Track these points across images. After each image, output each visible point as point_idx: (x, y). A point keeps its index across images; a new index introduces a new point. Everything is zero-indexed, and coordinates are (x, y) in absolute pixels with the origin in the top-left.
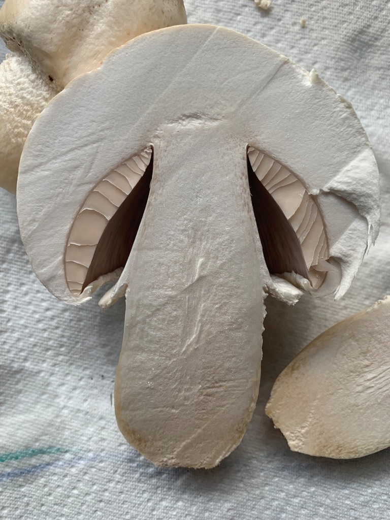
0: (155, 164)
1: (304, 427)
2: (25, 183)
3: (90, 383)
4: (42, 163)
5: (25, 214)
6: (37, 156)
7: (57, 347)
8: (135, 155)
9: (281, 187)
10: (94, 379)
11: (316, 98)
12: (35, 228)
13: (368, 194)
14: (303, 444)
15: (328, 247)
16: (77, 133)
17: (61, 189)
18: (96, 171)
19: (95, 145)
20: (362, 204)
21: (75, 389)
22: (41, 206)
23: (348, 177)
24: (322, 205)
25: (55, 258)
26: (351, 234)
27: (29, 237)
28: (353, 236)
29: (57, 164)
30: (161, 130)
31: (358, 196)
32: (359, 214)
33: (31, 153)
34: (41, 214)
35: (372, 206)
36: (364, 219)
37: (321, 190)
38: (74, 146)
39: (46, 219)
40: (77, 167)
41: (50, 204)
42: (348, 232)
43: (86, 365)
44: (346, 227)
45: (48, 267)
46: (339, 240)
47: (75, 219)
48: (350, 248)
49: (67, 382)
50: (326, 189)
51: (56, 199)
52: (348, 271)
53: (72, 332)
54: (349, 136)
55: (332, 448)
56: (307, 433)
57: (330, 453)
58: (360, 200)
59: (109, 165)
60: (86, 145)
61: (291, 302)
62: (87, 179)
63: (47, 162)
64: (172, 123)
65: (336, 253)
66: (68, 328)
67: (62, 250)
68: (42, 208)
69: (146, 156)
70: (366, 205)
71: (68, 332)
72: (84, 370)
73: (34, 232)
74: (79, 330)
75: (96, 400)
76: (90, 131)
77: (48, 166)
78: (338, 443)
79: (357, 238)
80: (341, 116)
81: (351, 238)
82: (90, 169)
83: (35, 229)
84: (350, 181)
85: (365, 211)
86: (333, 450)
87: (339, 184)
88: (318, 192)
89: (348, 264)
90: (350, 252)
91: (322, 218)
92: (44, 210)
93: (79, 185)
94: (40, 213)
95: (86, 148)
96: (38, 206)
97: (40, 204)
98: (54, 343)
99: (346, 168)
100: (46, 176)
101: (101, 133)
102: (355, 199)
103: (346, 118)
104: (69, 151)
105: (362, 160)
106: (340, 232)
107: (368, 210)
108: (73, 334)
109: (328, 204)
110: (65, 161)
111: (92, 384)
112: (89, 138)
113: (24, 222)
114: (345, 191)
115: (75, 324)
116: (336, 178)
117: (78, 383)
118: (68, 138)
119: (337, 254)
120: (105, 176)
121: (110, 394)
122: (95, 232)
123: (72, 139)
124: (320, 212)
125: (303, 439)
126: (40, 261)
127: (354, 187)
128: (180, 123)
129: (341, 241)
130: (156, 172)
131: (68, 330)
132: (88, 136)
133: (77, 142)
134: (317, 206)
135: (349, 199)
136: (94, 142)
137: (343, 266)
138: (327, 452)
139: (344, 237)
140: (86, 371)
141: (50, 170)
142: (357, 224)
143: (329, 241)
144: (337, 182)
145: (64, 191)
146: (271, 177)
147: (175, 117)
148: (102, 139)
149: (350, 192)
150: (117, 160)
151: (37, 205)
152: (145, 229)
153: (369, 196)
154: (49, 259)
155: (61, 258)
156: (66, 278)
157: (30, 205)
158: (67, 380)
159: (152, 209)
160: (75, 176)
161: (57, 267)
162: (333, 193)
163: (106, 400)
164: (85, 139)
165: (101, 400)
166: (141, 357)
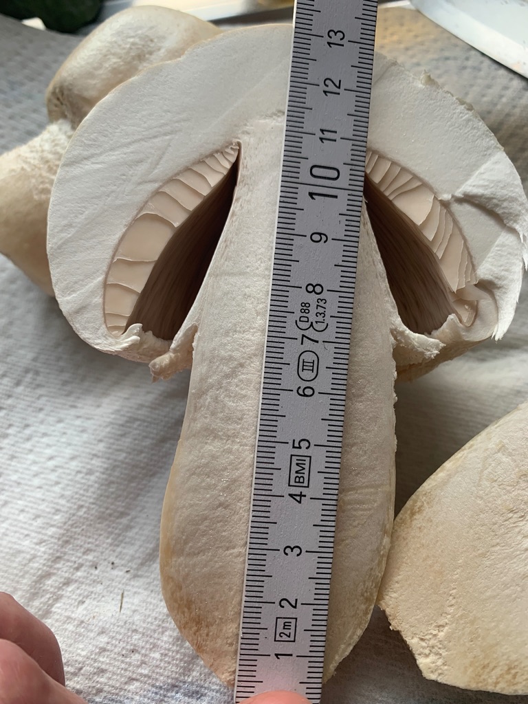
0: (243, 164)
1: (443, 626)
2: (67, 177)
3: (91, 574)
4: (96, 154)
5: (59, 217)
6: (90, 146)
7: (49, 513)
8: (217, 151)
9: (404, 192)
10: (99, 569)
11: (431, 99)
12: (69, 236)
13: (512, 197)
14: (444, 664)
15: (474, 268)
16: (145, 123)
17: (116, 187)
18: (166, 167)
19: (168, 137)
20: (506, 211)
21: (67, 582)
22: (84, 207)
23: (484, 179)
24: (456, 214)
25: (92, 279)
26: (499, 250)
27: (59, 248)
28: (503, 253)
29: (114, 157)
30: (252, 126)
31: (499, 201)
32: (505, 225)
33: (82, 142)
34: (83, 217)
35: (520, 211)
36: (513, 231)
37: (453, 196)
38: (140, 137)
39: (87, 224)
40: (141, 161)
41: (97, 205)
42: (494, 249)
43: (90, 546)
44: (492, 242)
45: (78, 292)
46: (486, 259)
47: (130, 227)
48: (502, 268)
49: (55, 571)
50: (459, 193)
51: (107, 199)
52: (506, 299)
53: (76, 490)
54: (475, 138)
55: (498, 671)
56: (449, 637)
57: (497, 683)
58: (503, 206)
59: (183, 161)
60: (155, 137)
61: (429, 353)
62: (151, 177)
63: (101, 154)
64: (265, 118)
65: (486, 274)
66: (70, 483)
67: (105, 268)
68: (84, 210)
69: (232, 152)
70: (511, 211)
71: (70, 490)
72: (84, 553)
73: (66, 242)
74: (85, 487)
75: (98, 601)
76: (162, 121)
77: (101, 158)
78: (507, 659)
79: (509, 256)
80: (462, 117)
81: (501, 256)
82: (158, 164)
83: (70, 238)
84: (486, 183)
85: (511, 220)
86: (501, 676)
87: (474, 188)
88: (450, 197)
89: (504, 290)
90: (503, 273)
91: (460, 230)
92: (87, 212)
93: (140, 184)
94: (80, 216)
95: (155, 140)
96: (80, 207)
97: (83, 205)
98: (47, 507)
99: (477, 172)
100: (98, 170)
101: (177, 124)
102: (497, 205)
103: (469, 120)
104: (133, 142)
105: (496, 163)
106: (486, 249)
107: (516, 217)
108: (77, 493)
109: (465, 213)
110: (125, 154)
111: (95, 575)
112: (160, 129)
113: (55, 227)
114: (481, 196)
115: (83, 478)
116: (469, 182)
117: (73, 575)
118: (135, 128)
119: (487, 276)
120: (177, 174)
121: (121, 592)
122: (155, 243)
123: (139, 129)
124: (455, 222)
125: (444, 653)
126: (67, 284)
127: (493, 189)
128: (274, 119)
129: (490, 260)
130: (243, 173)
131: (72, 486)
132: (160, 127)
133: (144, 133)
134: (451, 216)
135: (489, 207)
136: (165, 134)
137: (497, 293)
138: (490, 681)
139: (492, 255)
140: (87, 555)
141: (104, 163)
142: (505, 238)
143: (473, 259)
144: (470, 186)
145: (118, 190)
146: (389, 180)
147: (269, 113)
148: (176, 131)
149: (488, 196)
150: (195, 156)
151: (79, 205)
152: (226, 246)
153: (513, 200)
154: (83, 280)
155: (101, 278)
156: (104, 309)
157: (68, 204)
158: (55, 569)
159: (236, 220)
160: (136, 172)
161: (93, 293)
162: (468, 199)
163: (113, 602)
164: (155, 129)
165: (106, 602)
166: (211, 448)
